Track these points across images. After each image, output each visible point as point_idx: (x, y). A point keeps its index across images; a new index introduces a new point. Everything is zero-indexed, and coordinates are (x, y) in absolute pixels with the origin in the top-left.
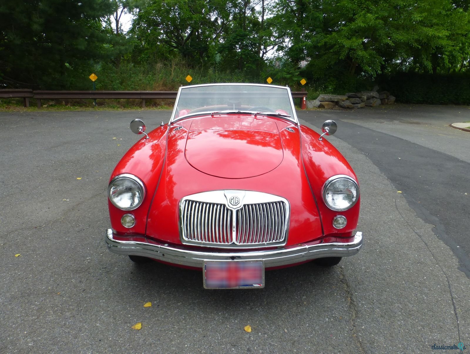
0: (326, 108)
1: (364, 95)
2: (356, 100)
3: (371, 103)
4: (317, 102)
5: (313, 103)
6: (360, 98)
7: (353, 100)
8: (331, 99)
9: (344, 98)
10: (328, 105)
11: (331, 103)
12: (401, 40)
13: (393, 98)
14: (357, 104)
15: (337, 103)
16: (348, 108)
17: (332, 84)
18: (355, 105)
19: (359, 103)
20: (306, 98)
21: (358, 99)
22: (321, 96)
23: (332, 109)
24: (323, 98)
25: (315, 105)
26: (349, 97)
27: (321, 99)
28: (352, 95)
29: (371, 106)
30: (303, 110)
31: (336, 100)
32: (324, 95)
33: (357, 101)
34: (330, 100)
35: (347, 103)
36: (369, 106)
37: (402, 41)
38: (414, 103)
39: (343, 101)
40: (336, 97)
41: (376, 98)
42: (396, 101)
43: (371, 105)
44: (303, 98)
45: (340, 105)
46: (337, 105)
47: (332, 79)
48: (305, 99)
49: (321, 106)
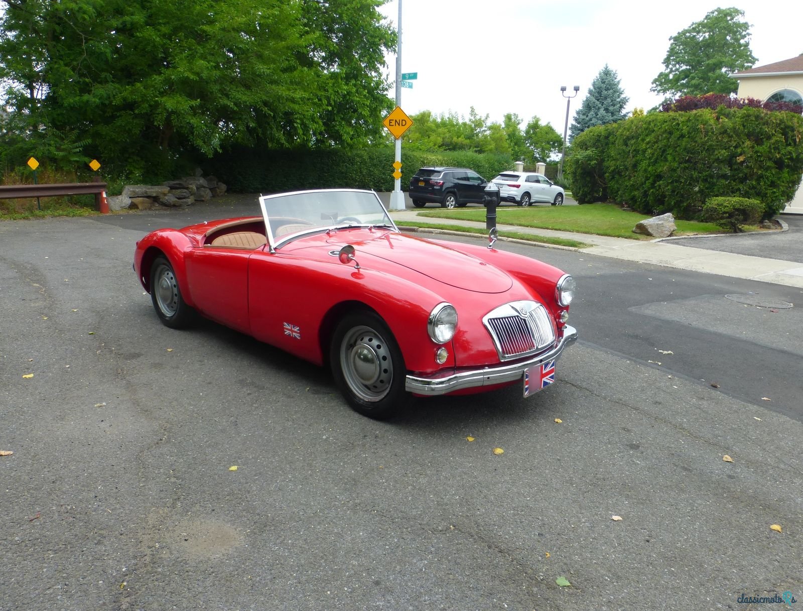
0: (140, 208)
1: (191, 184)
2: (183, 192)
3: (202, 196)
4: (124, 200)
5: (118, 200)
6: (187, 188)
7: (178, 192)
8: (146, 192)
9: (166, 189)
10: (143, 203)
11: (147, 199)
12: (246, 102)
13: (224, 187)
14: (184, 198)
15: (155, 199)
16: (174, 206)
17: (137, 167)
18: (182, 200)
19: (188, 198)
20: (106, 193)
21: (185, 190)
22: (129, 189)
23: (150, 209)
24: (134, 192)
25: (124, 205)
26: (172, 188)
27: (131, 194)
28: (174, 184)
29: (203, 201)
30: (107, 215)
31: (154, 195)
32: (133, 186)
33: (185, 194)
34: (145, 195)
35: (171, 198)
36: (199, 201)
37: (248, 103)
38: (251, 192)
39: (165, 195)
40: (154, 190)
41: (204, 187)
42: (228, 191)
43: (203, 199)
44: (101, 194)
45: (162, 202)
46: (157, 202)
47: (135, 158)
48: (104, 195)
49: (133, 206)
